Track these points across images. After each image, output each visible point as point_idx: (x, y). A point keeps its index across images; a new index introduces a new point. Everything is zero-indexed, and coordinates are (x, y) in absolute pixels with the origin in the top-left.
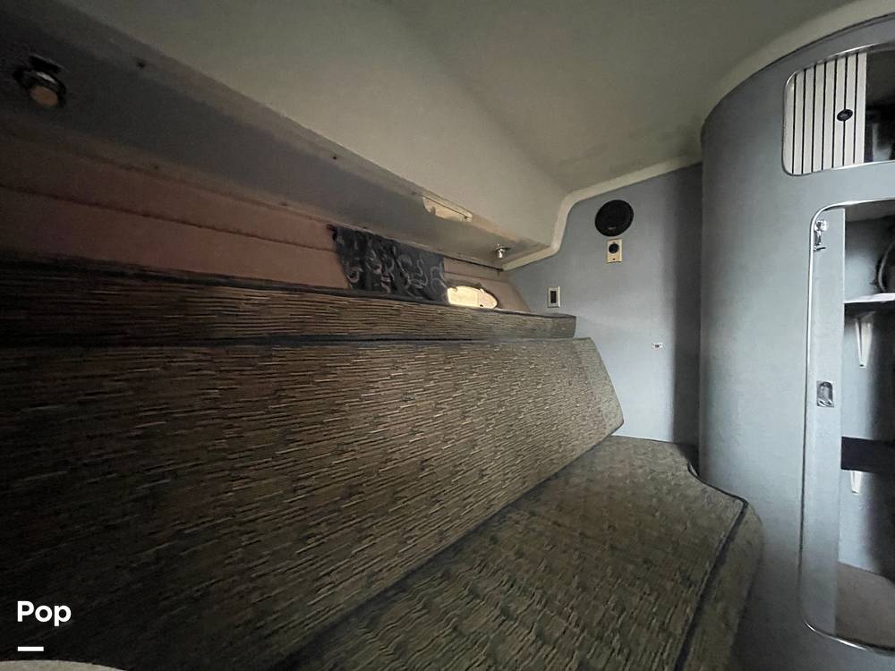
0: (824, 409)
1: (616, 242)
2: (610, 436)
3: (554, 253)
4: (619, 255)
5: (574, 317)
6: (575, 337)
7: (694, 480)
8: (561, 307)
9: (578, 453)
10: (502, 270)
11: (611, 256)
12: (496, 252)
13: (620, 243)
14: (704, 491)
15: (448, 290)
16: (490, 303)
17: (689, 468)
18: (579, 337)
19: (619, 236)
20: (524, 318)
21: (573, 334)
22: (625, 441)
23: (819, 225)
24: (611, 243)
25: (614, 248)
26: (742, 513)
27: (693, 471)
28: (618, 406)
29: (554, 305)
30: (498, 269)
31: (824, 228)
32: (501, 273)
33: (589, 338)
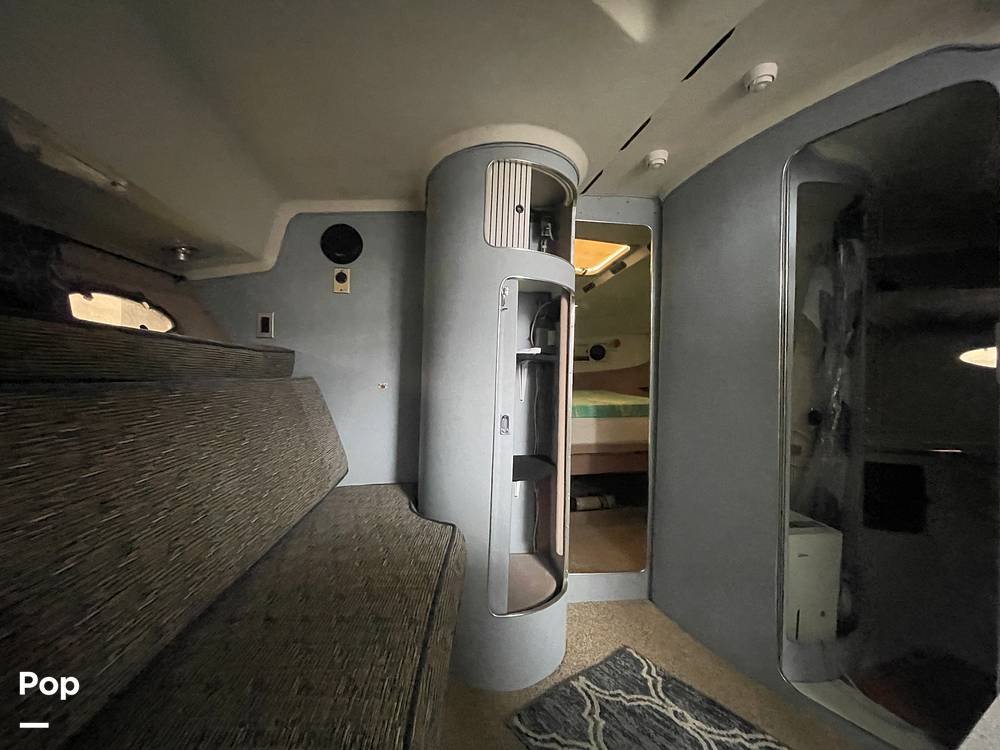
0: (505, 437)
1: (345, 271)
2: (333, 488)
3: (268, 269)
4: (347, 287)
5: (293, 352)
6: (293, 376)
7: (415, 516)
8: (276, 338)
9: (296, 518)
10: (182, 278)
11: (338, 286)
12: (174, 251)
13: (347, 272)
14: (423, 526)
15: (71, 296)
16: (161, 324)
17: (410, 507)
18: (299, 376)
19: (347, 265)
20: (222, 350)
21: (292, 372)
22: (350, 491)
23: (504, 290)
24: (337, 271)
25: (341, 278)
26: (453, 537)
27: (413, 507)
28: (343, 454)
29: (266, 335)
30: (175, 276)
31: (507, 292)
32: (182, 283)
33: (311, 378)
